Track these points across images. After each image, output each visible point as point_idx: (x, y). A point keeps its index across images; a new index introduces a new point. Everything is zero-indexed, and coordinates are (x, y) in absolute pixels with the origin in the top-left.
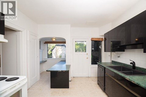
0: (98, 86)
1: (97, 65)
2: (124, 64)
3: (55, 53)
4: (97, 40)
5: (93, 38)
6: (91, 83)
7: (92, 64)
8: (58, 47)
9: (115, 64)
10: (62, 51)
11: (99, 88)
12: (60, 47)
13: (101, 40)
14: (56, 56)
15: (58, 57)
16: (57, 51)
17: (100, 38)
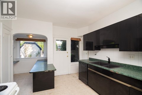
0: (80, 81)
1: (78, 62)
2: (101, 60)
3: (23, 52)
4: (76, 40)
5: (73, 38)
6: (73, 79)
7: (71, 62)
8: (27, 45)
9: (93, 61)
10: (32, 49)
11: (81, 82)
12: (30, 45)
13: (79, 40)
14: (24, 55)
15: (28, 56)
16: (25, 50)
17: (78, 39)
